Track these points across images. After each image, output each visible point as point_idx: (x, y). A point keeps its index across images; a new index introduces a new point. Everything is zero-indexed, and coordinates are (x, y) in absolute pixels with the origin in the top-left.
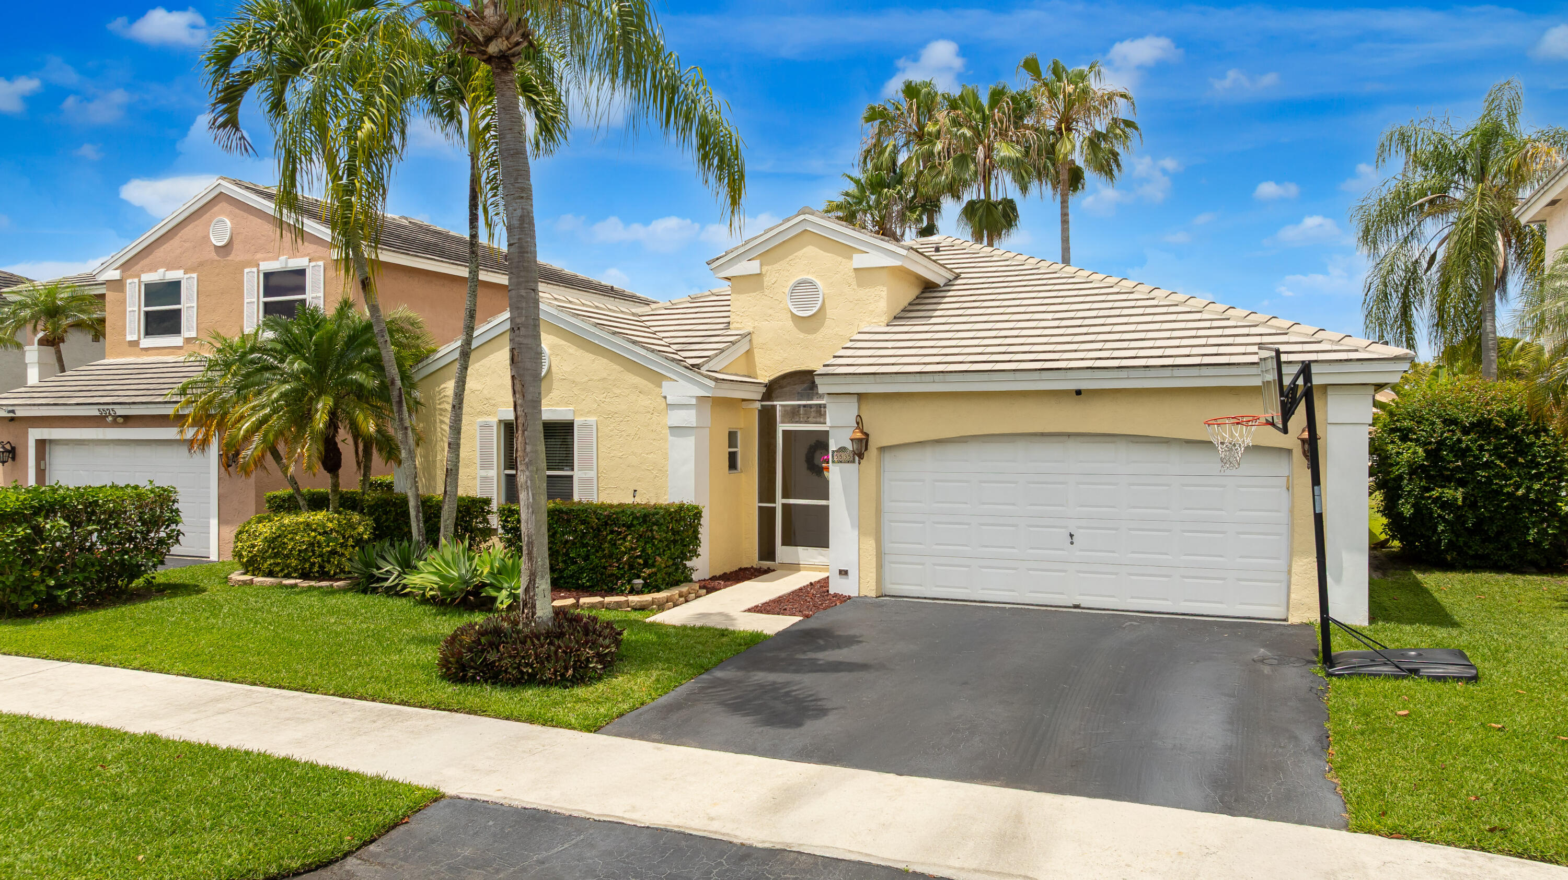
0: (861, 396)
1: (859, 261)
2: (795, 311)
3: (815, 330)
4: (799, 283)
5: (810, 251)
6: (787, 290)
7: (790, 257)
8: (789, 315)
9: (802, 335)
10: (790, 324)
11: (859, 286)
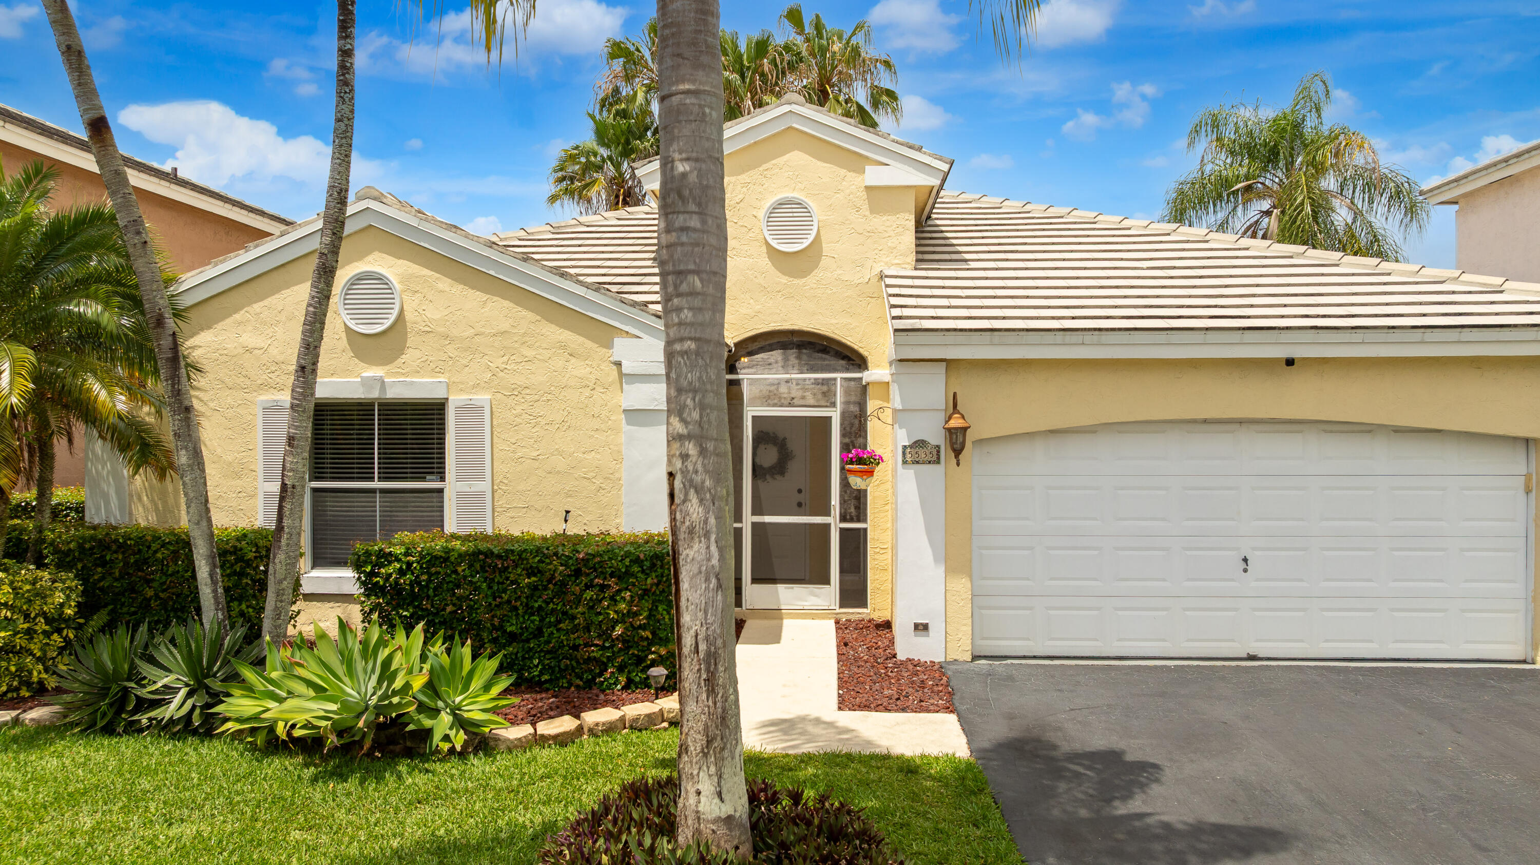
0: (950, 364)
1: (874, 176)
2: (774, 244)
3: (803, 273)
4: (781, 204)
5: (797, 158)
6: (762, 214)
7: (765, 166)
8: (764, 249)
9: (784, 279)
10: (764, 262)
11: (872, 211)
